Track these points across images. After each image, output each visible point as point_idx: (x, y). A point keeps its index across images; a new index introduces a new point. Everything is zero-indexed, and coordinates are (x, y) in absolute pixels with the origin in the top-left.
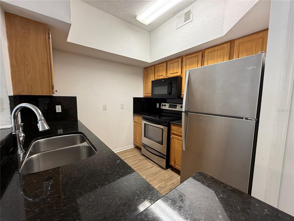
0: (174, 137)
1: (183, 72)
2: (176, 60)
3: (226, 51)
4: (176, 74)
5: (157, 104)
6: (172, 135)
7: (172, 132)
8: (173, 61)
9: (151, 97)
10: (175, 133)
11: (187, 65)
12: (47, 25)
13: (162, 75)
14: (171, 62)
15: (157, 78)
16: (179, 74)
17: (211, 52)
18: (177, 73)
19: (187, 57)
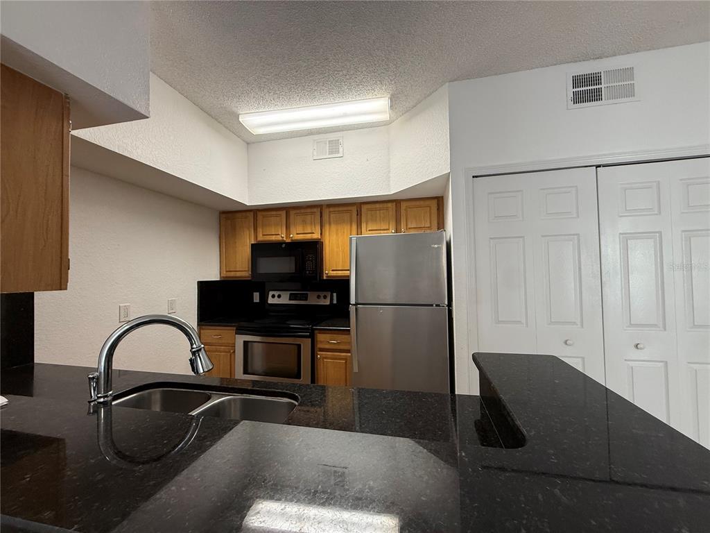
0: (324, 356)
1: (323, 233)
2: (309, 210)
3: (391, 213)
4: (310, 235)
5: (255, 294)
6: (319, 353)
7: (320, 346)
8: (302, 211)
9: (250, 279)
10: (327, 346)
11: (332, 223)
12: (68, 98)
13: (277, 233)
14: (298, 211)
15: (261, 238)
16: (316, 236)
17: (371, 210)
18: (313, 233)
19: (331, 209)
